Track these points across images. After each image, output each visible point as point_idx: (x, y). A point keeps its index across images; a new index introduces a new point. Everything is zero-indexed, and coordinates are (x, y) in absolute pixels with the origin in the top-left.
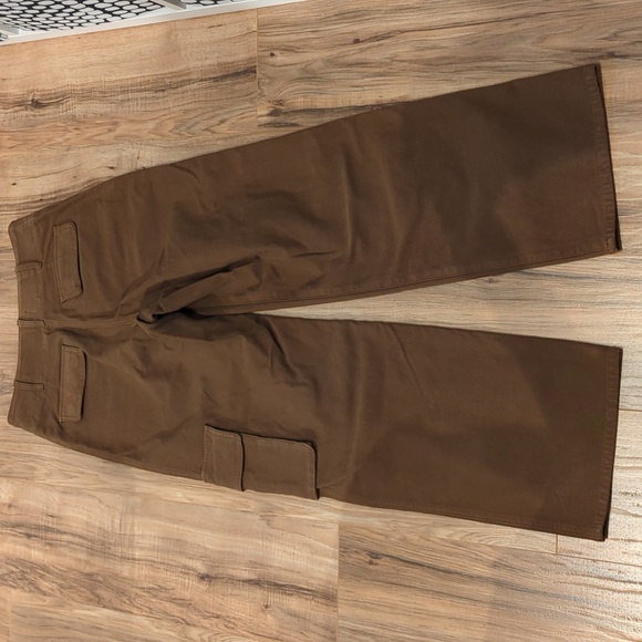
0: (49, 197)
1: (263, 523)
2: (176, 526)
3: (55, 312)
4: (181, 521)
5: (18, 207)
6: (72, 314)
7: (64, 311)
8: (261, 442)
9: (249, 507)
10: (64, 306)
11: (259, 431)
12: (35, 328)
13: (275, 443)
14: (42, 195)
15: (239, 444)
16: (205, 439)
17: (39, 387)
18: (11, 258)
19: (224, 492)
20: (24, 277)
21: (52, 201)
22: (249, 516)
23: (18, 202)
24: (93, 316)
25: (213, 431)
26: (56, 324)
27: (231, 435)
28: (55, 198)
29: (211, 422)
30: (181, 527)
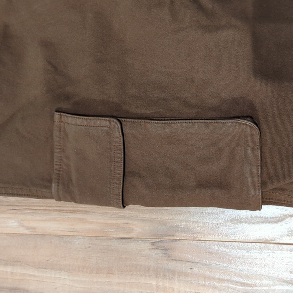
1: (157, 254)
2: (9, 269)
4: (15, 262)
8: (155, 128)
9: (131, 231)
11: (147, 112)
13: (181, 128)
15: (118, 134)
16: (56, 133)
19: (86, 212)
22: (132, 246)
25: (70, 119)
27: (104, 122)
29: (64, 105)
30: (18, 270)
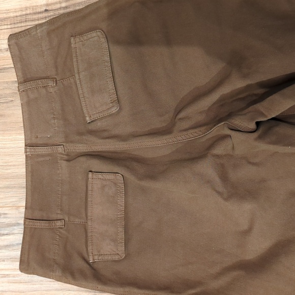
0: (58, 6)
3: (80, 134)
5: (13, 21)
6: (106, 134)
7: (92, 132)
10: (92, 127)
12: (49, 155)
14: (47, 5)
17: (59, 224)
18: (12, 76)
20: (32, 96)
21: (62, 12)
23: (12, 15)
24: (135, 136)
26: (82, 148)
28: (66, 7)
